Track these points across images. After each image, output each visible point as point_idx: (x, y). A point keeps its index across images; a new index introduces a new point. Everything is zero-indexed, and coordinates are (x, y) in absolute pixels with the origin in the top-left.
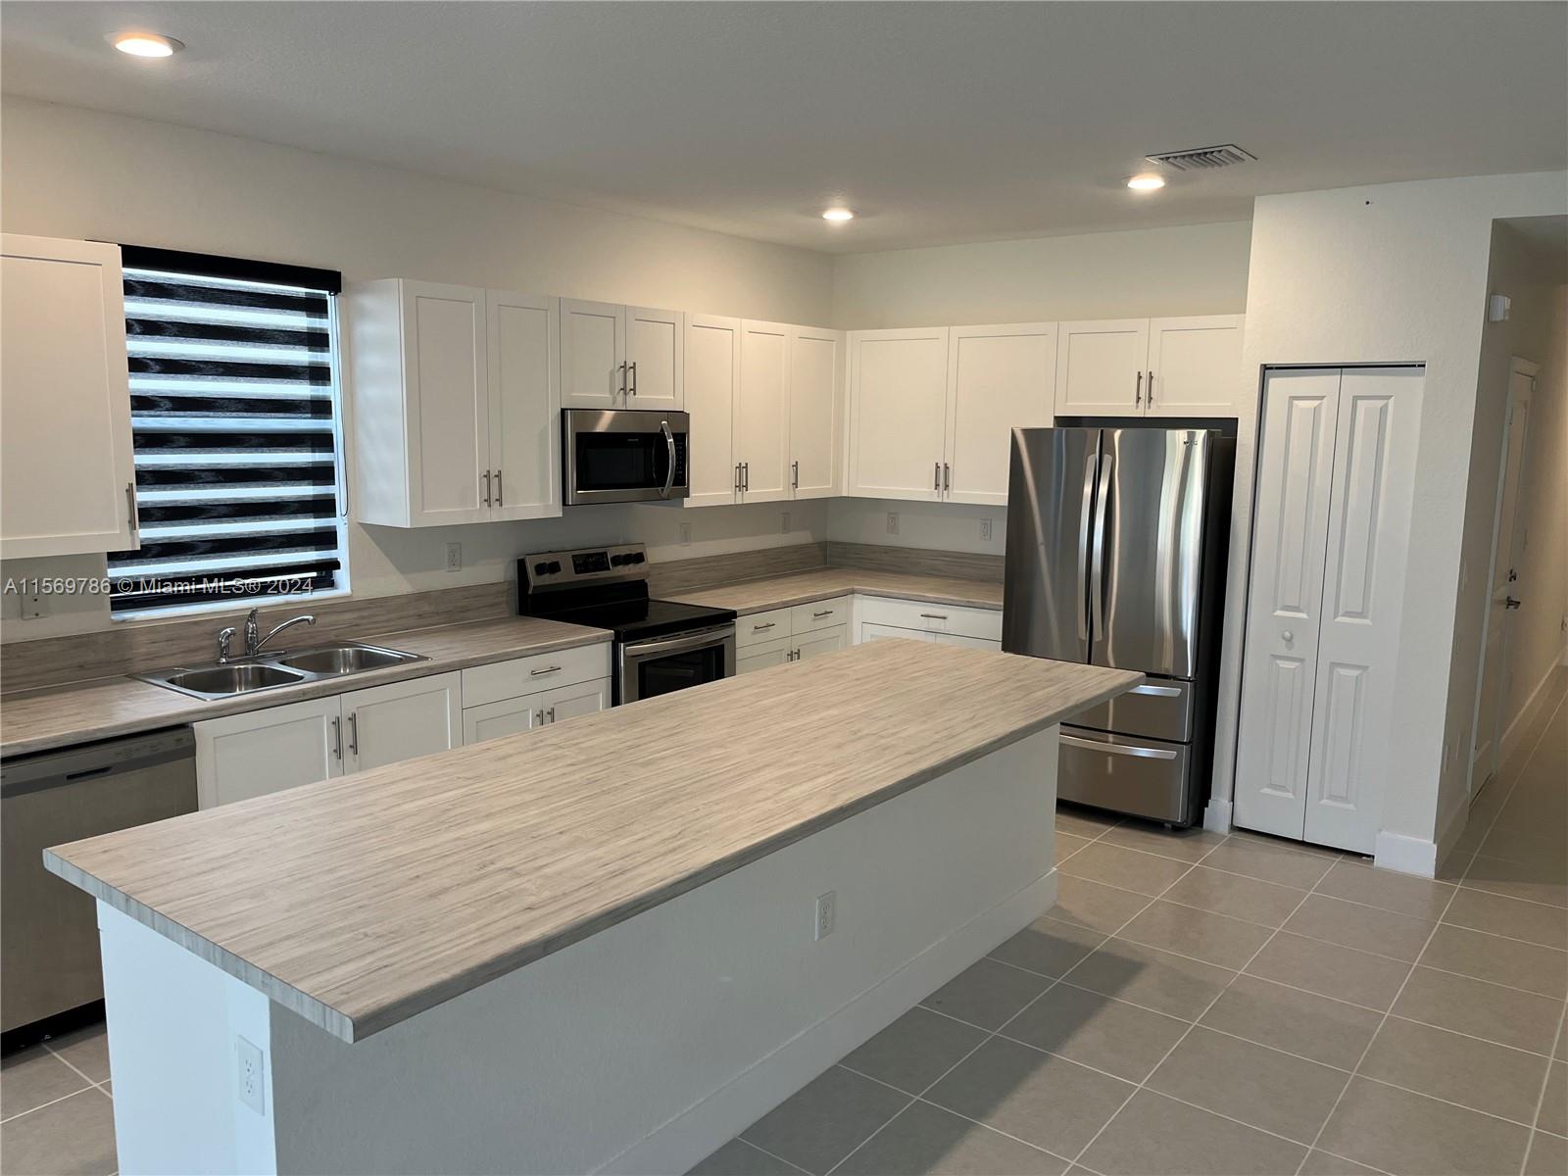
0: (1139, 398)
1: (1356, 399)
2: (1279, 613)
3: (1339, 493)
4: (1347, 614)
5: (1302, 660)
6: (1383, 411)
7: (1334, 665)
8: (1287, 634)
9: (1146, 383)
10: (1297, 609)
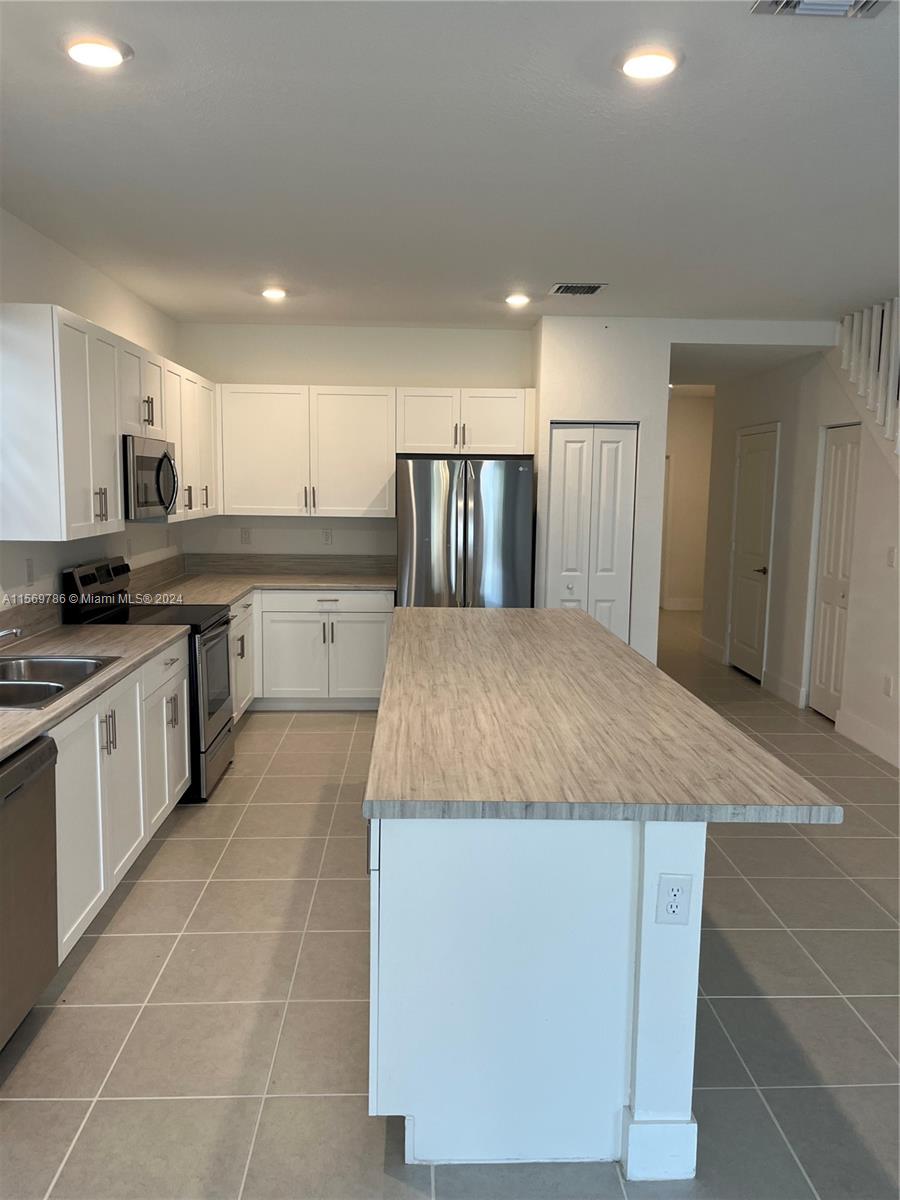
0: (456, 443)
1: (602, 442)
2: (564, 573)
3: (595, 499)
4: (603, 570)
5: (579, 601)
6: (617, 449)
7: (597, 601)
8: (570, 586)
9: (460, 433)
10: (574, 570)
